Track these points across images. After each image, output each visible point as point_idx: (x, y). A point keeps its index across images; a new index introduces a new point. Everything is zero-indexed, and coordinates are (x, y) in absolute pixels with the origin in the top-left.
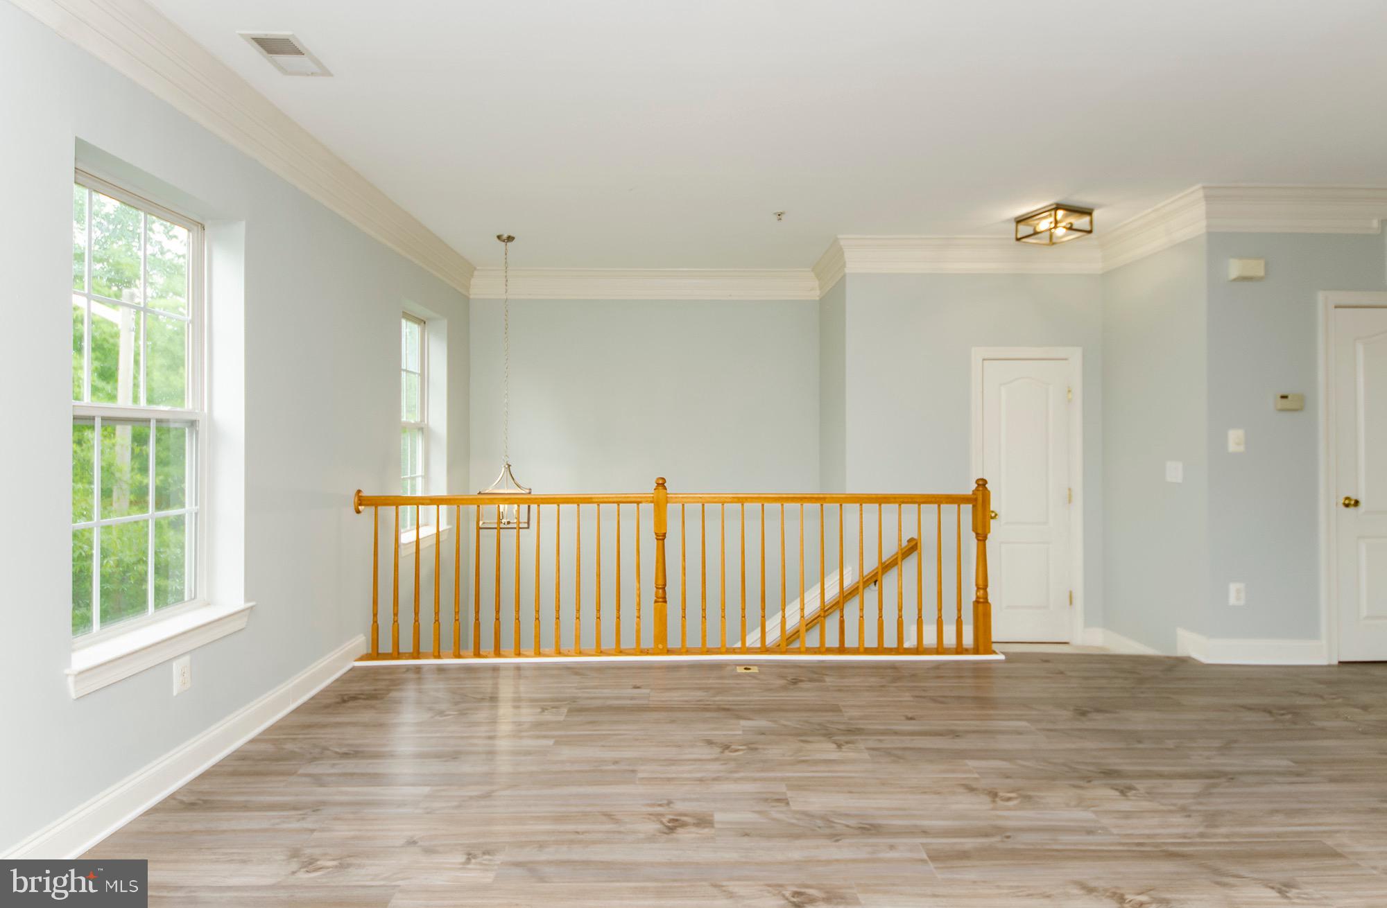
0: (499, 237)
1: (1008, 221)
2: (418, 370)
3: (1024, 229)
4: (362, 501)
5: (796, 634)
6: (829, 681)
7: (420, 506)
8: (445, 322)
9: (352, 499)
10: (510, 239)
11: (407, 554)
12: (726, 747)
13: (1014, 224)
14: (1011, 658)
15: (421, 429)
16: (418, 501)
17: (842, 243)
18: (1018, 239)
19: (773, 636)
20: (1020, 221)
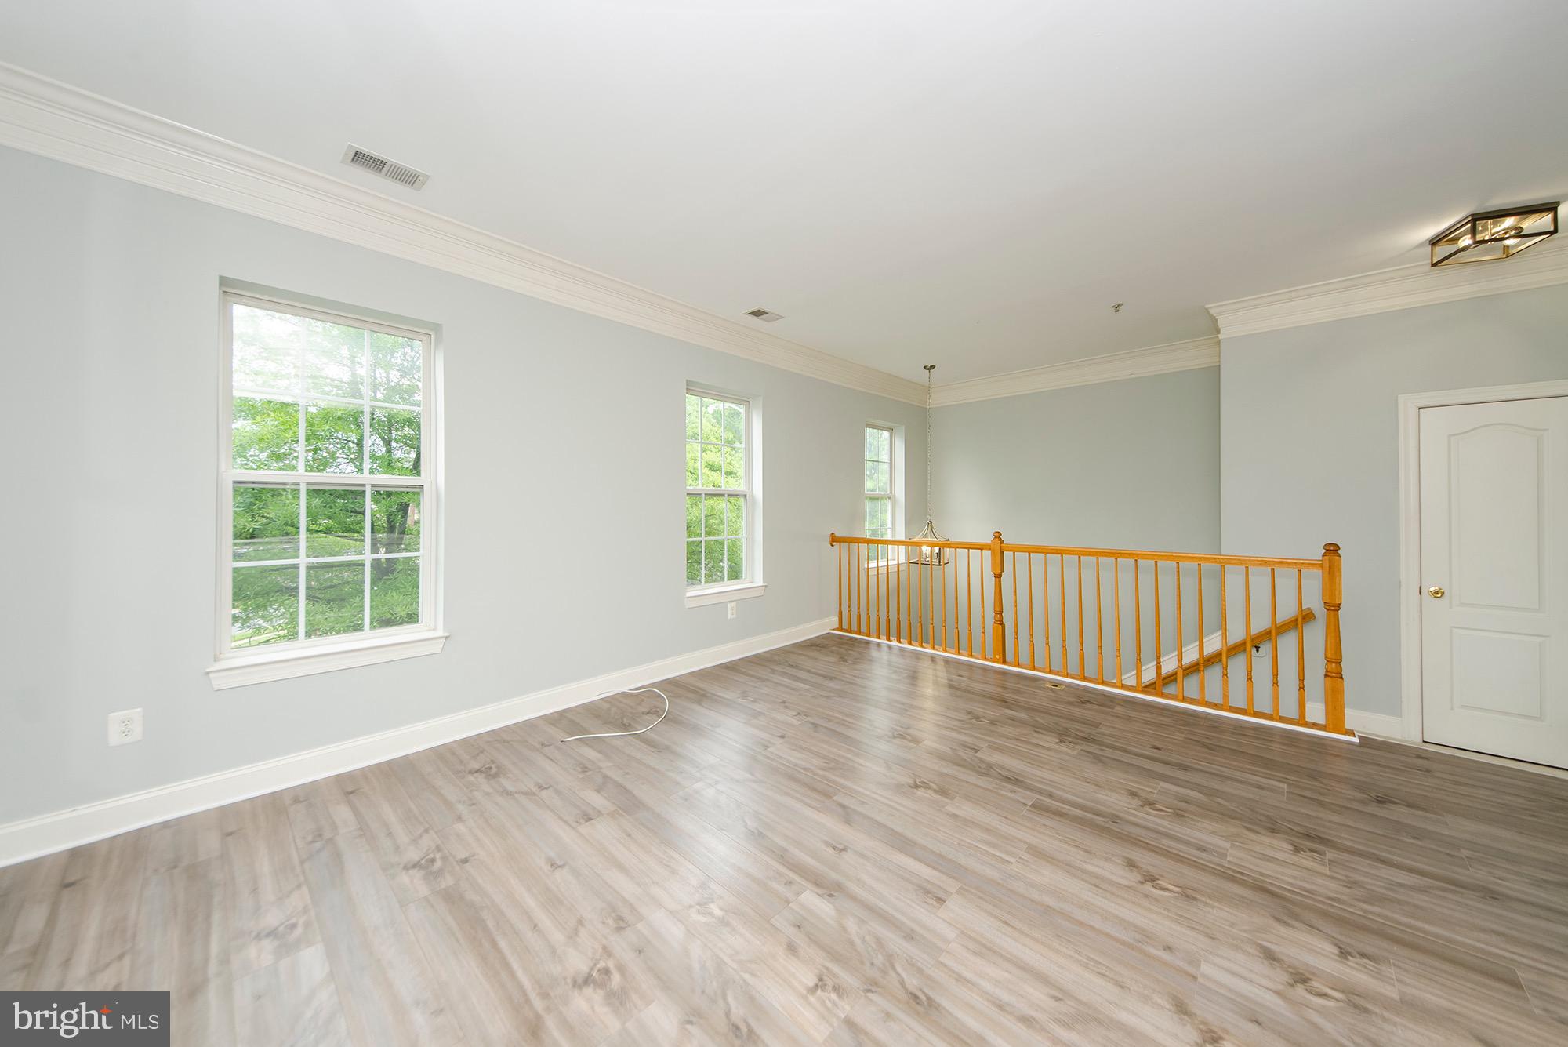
0: (925, 367)
1: (1422, 245)
2: (887, 460)
3: (1442, 250)
4: (834, 539)
5: (1171, 678)
6: (1118, 709)
7: (880, 545)
8: (903, 428)
9: (828, 539)
10: (932, 367)
11: (873, 573)
12: (977, 718)
13: (1430, 247)
14: (1365, 742)
15: (890, 498)
16: (886, 542)
17: (1212, 311)
18: (1434, 265)
19: (1149, 675)
20: (1435, 242)
